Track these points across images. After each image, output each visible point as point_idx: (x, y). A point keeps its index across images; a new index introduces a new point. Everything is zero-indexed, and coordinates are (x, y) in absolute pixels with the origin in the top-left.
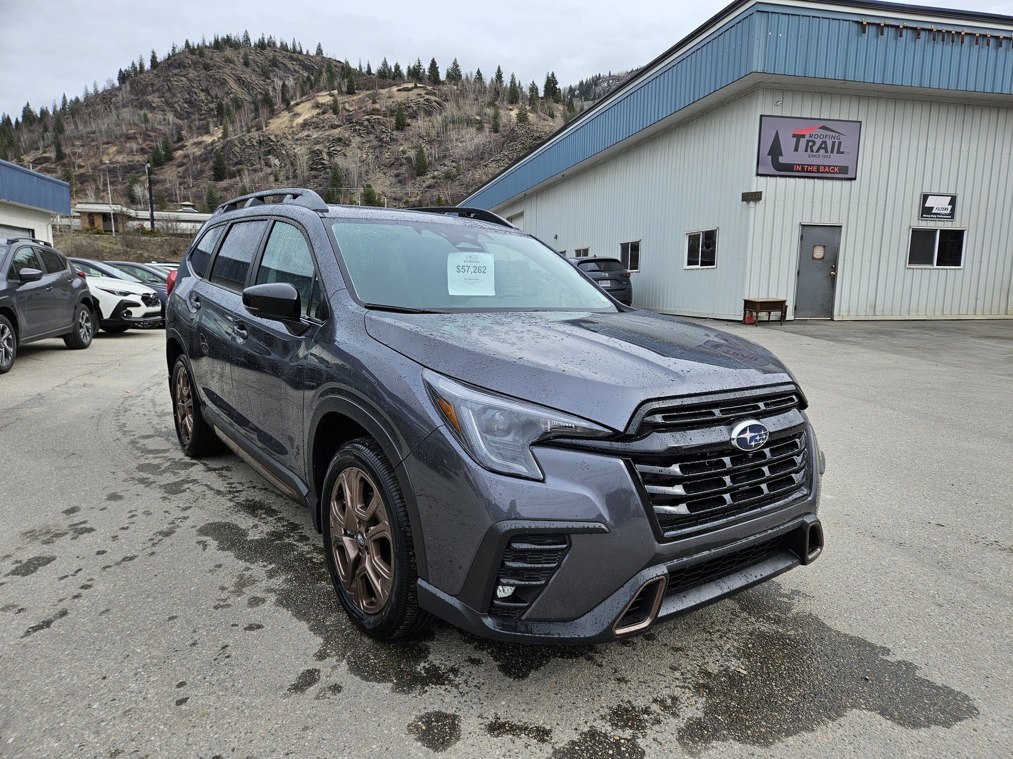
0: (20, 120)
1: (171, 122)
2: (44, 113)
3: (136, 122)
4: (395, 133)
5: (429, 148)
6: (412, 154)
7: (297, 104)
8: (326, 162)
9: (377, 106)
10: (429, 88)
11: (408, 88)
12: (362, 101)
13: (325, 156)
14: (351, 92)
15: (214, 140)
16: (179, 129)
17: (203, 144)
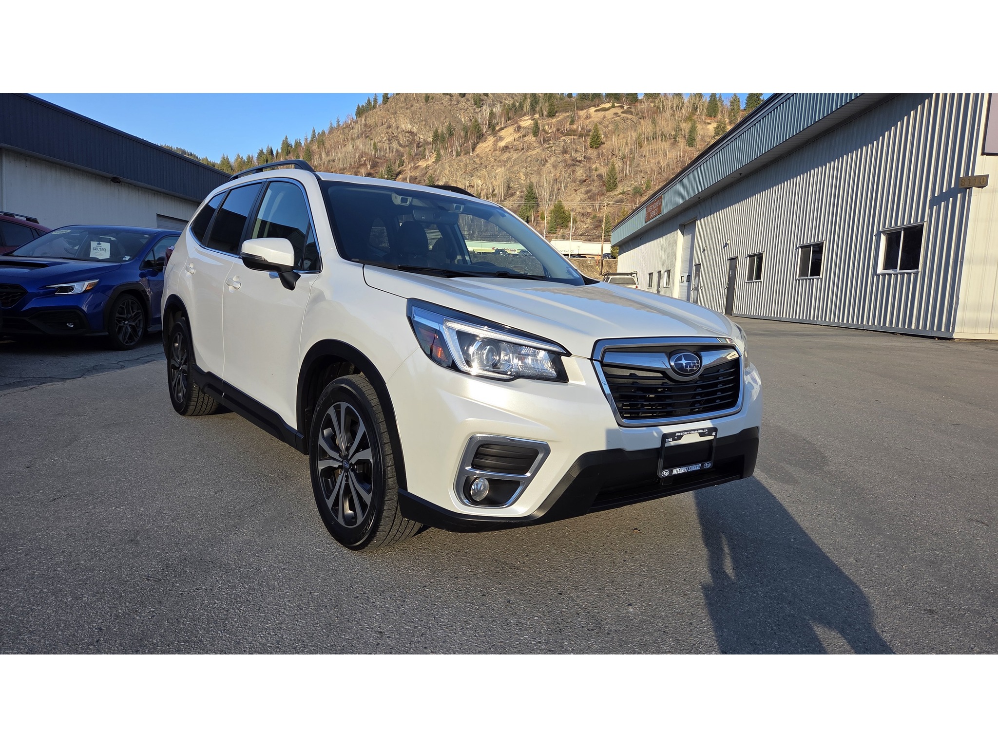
0: (280, 151)
1: (394, 150)
2: (298, 144)
3: (367, 151)
4: (590, 151)
5: (621, 165)
6: (603, 171)
7: (502, 129)
8: (522, 182)
9: (575, 127)
10: (625, 107)
11: (605, 108)
12: (561, 122)
13: (523, 177)
14: (551, 114)
15: (429, 164)
16: (401, 155)
17: (419, 168)
